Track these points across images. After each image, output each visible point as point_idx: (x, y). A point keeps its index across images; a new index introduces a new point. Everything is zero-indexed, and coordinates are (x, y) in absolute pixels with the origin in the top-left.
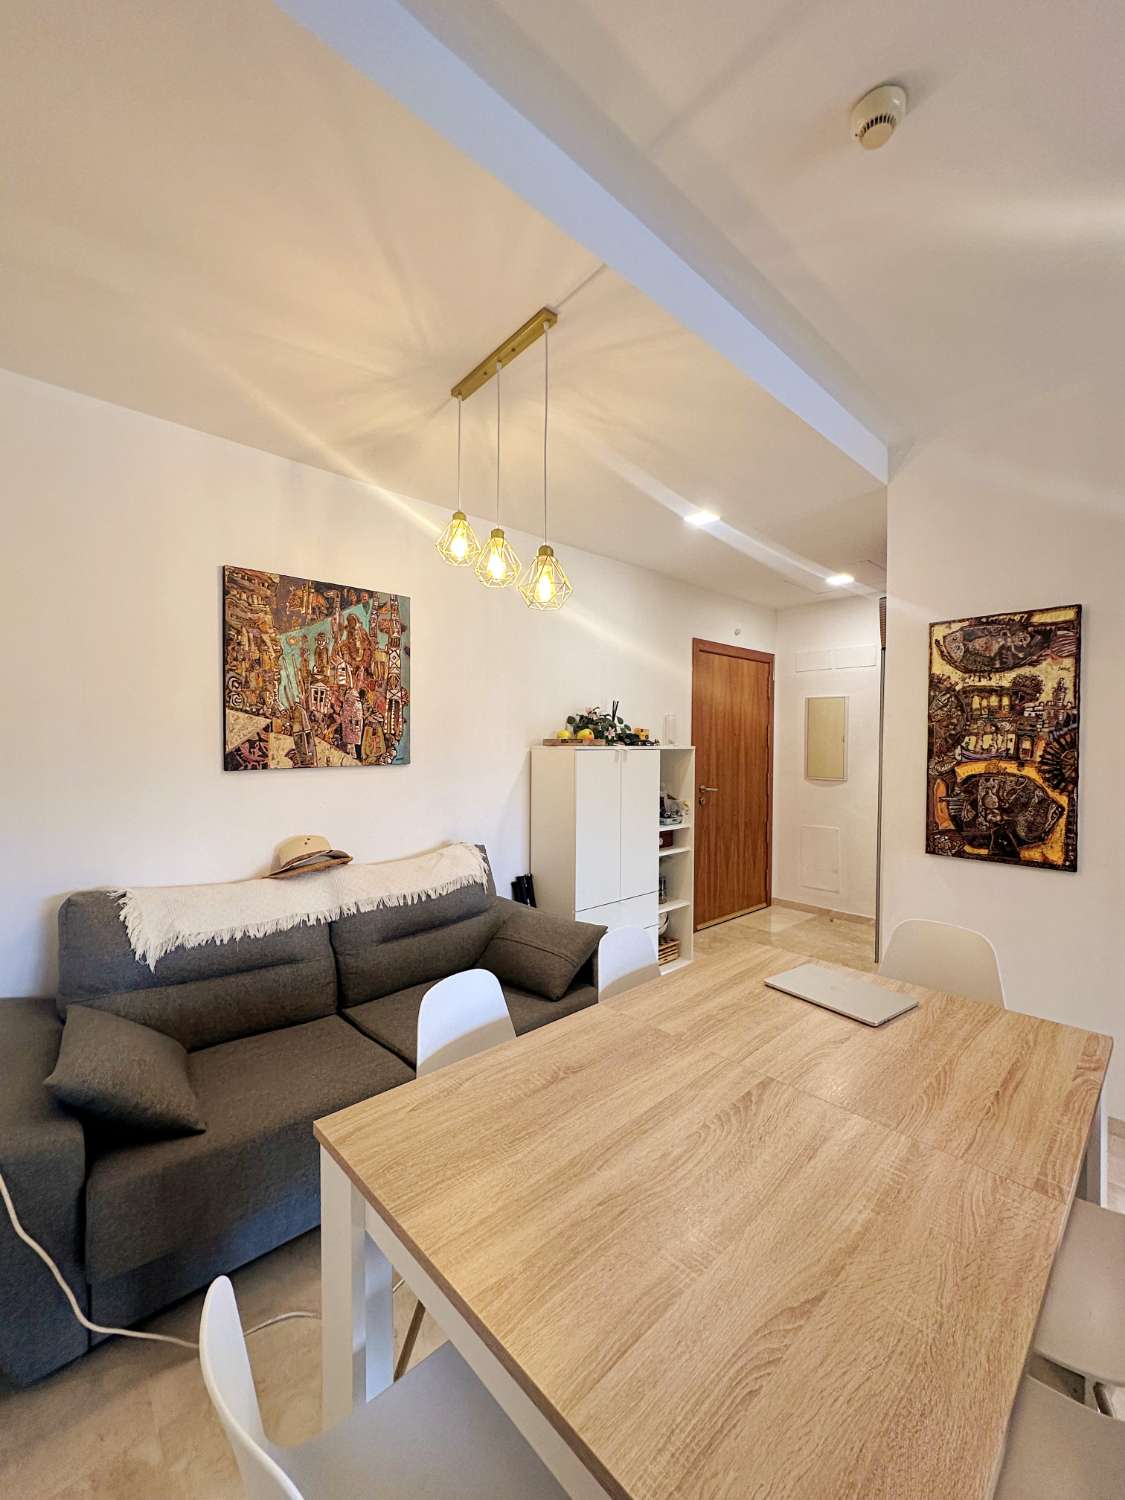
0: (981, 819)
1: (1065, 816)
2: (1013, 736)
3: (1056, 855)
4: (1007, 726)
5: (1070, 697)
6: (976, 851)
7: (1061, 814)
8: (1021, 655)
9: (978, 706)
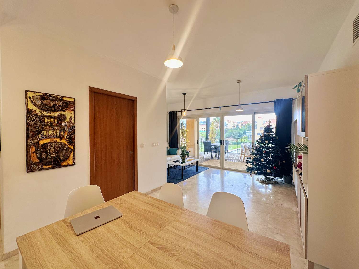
0: (49, 157)
1: (73, 152)
2: (58, 131)
3: (71, 162)
4: (57, 128)
5: (73, 121)
6: (47, 167)
7: (72, 151)
8: (60, 108)
9: (47, 121)
